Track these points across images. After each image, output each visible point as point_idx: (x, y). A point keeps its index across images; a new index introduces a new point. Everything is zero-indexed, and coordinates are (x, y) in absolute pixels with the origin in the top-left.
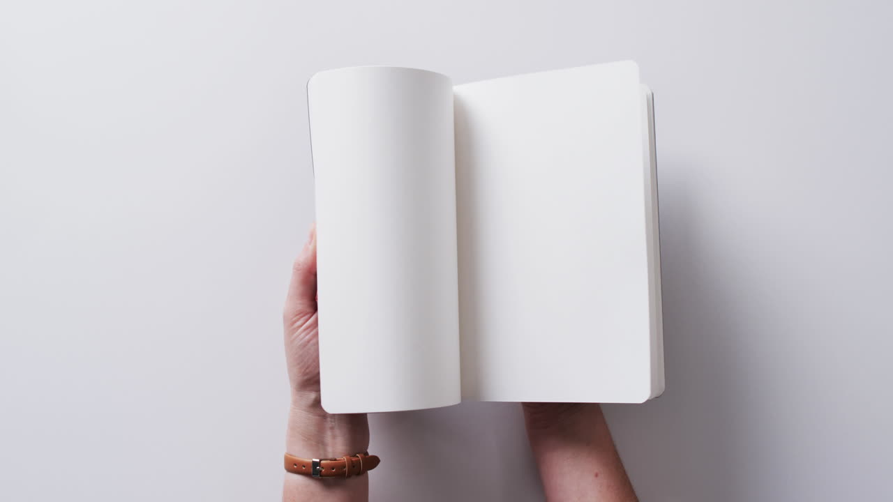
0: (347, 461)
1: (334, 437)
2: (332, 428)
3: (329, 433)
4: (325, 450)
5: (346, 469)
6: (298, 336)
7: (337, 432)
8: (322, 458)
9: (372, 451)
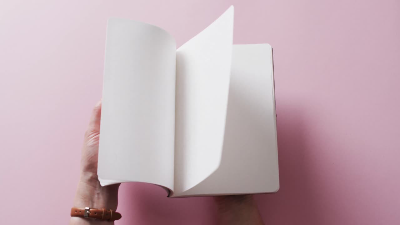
0: (104, 210)
1: (98, 198)
2: (98, 194)
3: (96, 196)
4: (93, 205)
5: (103, 214)
6: (90, 141)
7: (101, 196)
8: (91, 207)
9: (118, 211)
